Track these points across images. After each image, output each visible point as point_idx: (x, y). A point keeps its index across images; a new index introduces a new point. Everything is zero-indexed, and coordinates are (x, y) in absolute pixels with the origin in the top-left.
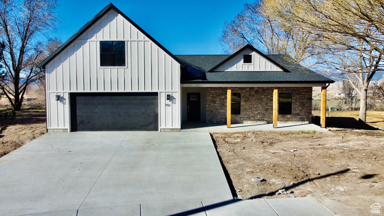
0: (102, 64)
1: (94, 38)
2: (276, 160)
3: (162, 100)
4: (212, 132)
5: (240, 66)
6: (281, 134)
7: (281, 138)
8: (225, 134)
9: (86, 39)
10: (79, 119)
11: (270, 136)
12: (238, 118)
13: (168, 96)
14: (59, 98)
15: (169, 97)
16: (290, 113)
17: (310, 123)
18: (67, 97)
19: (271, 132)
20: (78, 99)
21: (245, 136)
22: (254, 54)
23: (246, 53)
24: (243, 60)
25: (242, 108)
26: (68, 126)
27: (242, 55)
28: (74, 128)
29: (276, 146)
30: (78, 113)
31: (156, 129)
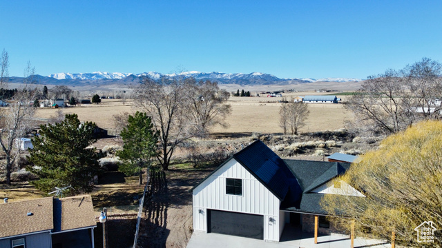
0: (227, 193)
1: (222, 176)
3: (266, 221)
9: (217, 176)
10: (212, 225)
12: (327, 231)
13: (271, 218)
14: (200, 211)
15: (271, 220)
18: (205, 211)
20: (212, 212)
26: (206, 230)
28: (209, 231)
30: (212, 221)
31: (262, 238)
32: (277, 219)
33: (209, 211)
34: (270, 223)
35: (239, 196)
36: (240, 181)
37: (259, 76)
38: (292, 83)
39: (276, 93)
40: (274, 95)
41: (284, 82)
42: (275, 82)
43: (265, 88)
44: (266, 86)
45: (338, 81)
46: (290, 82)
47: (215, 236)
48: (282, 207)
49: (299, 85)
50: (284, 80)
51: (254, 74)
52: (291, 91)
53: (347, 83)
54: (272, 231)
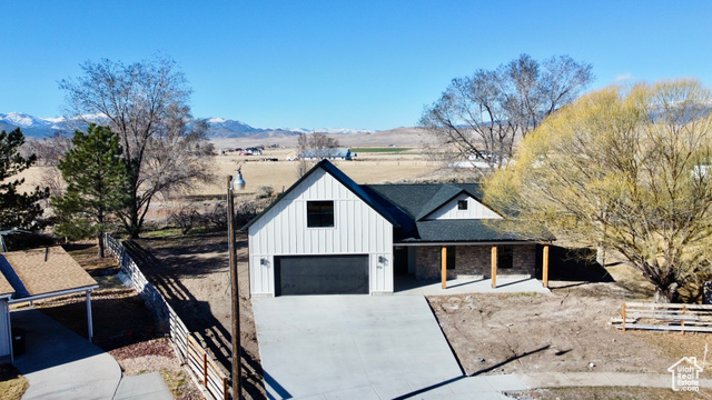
0: (309, 226)
1: (300, 198)
2: (493, 338)
3: (373, 263)
4: (427, 295)
5: (454, 213)
6: (501, 297)
7: (499, 304)
8: (440, 297)
9: (292, 200)
10: (283, 283)
11: (488, 301)
12: (452, 274)
13: (380, 258)
14: (263, 262)
15: (381, 260)
16: (511, 267)
17: (532, 278)
18: (271, 261)
19: (489, 295)
20: (282, 261)
21: (461, 300)
22: (470, 200)
23: (461, 198)
24: (457, 207)
25: (457, 262)
26: (272, 291)
27: (456, 201)
28: (278, 293)
29: (495, 317)
30: (282, 277)
31: (366, 292)
32: (390, 258)
33: (277, 259)
34: (380, 264)
35: (328, 230)
36: (330, 204)
37: (219, 123)
38: (274, 135)
39: (254, 149)
40: (250, 152)
41: (262, 133)
42: (247, 134)
43: (232, 143)
44: (232, 140)
45: (341, 133)
46: (271, 134)
47: (288, 300)
48: (396, 239)
49: (285, 138)
50: (261, 130)
51: (212, 121)
52: (274, 146)
53: (356, 136)
54: (381, 276)
